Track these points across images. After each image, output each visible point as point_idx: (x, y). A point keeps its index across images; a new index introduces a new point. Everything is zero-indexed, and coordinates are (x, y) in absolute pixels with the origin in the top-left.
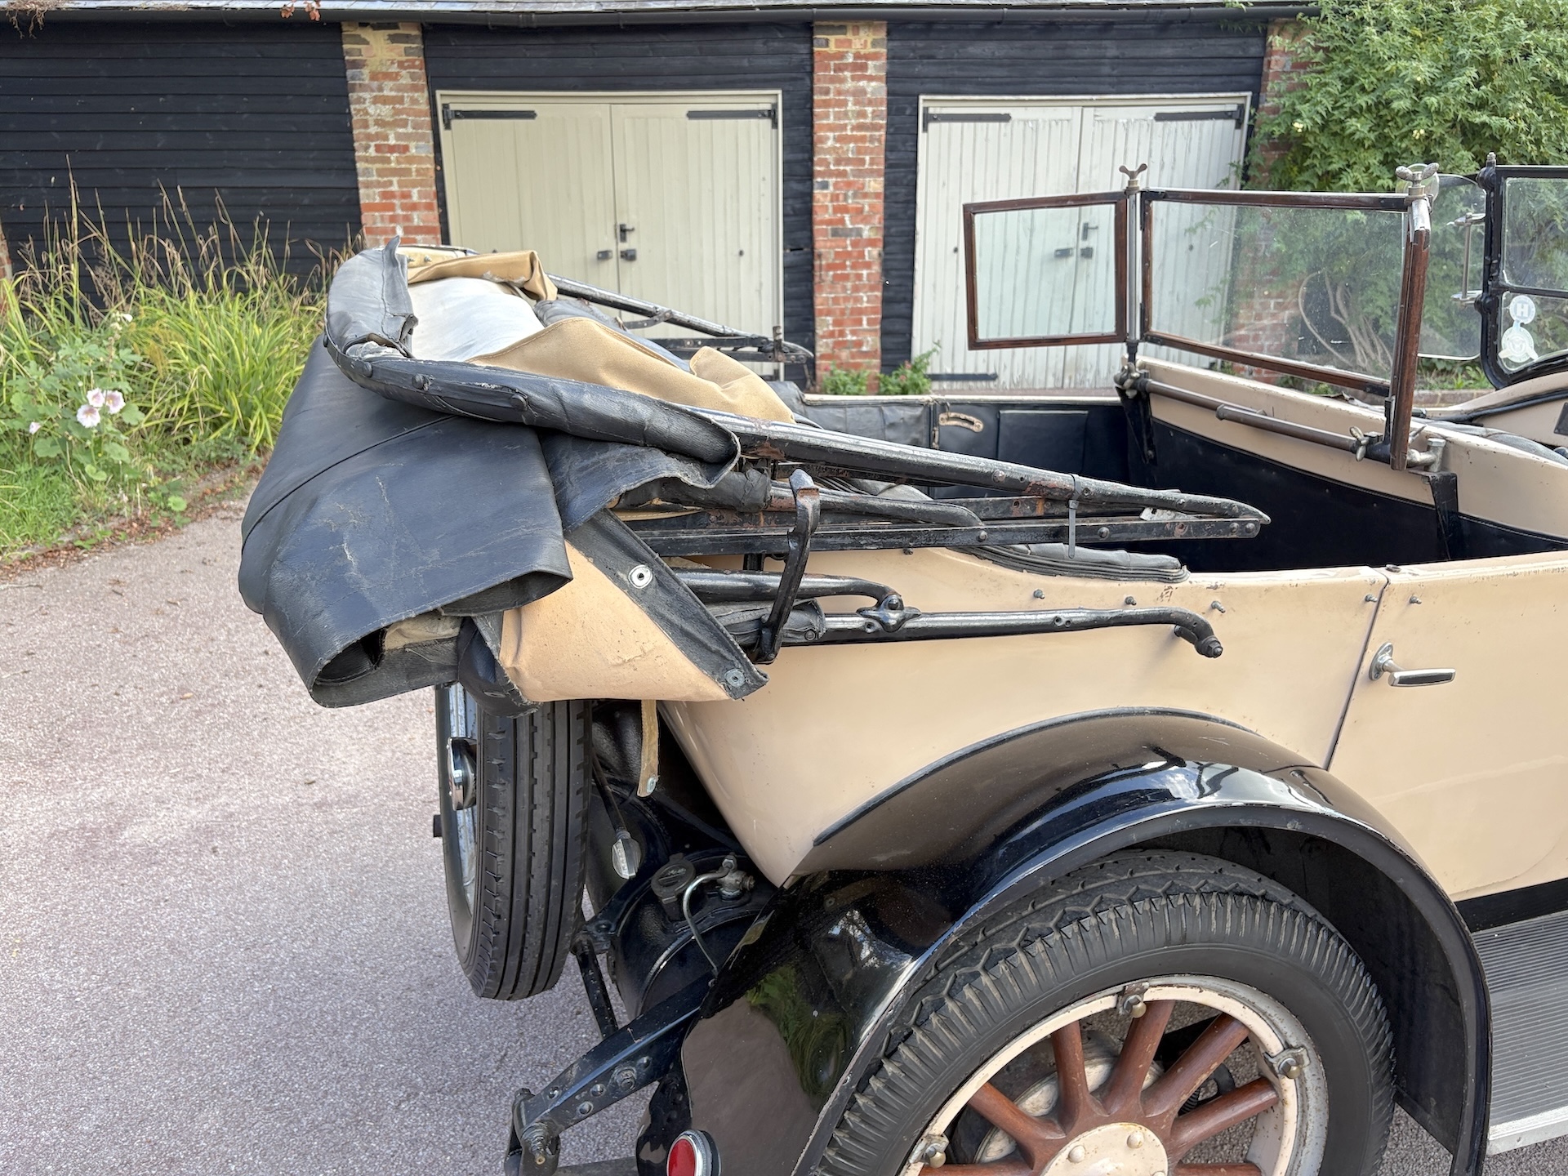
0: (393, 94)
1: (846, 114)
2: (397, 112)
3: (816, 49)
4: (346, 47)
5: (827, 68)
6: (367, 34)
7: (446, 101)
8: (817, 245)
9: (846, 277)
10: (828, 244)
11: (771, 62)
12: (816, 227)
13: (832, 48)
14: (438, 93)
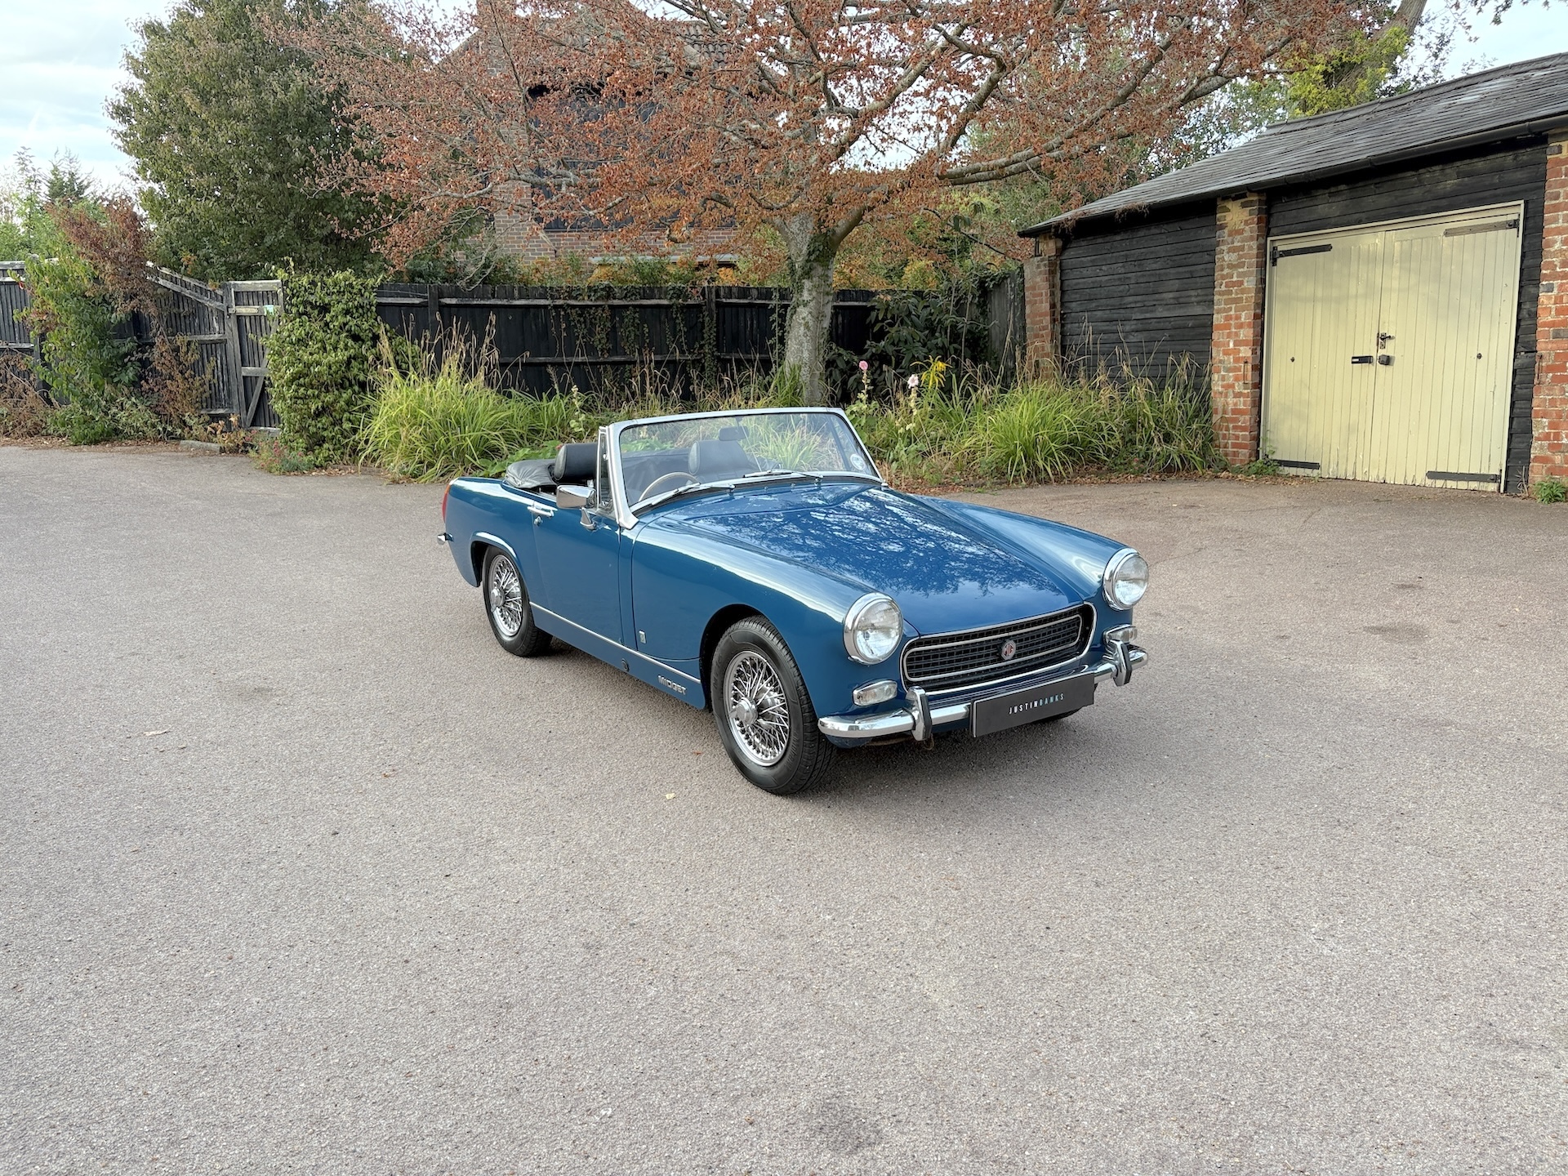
0: (1239, 244)
2: (1240, 257)
3: (1548, 157)
4: (1218, 215)
5: (1559, 174)
6: (1230, 205)
7: (1276, 244)
8: (1538, 348)
9: (1565, 379)
10: (1550, 346)
11: (1519, 175)
12: (1539, 329)
13: (1565, 154)
14: (1269, 239)
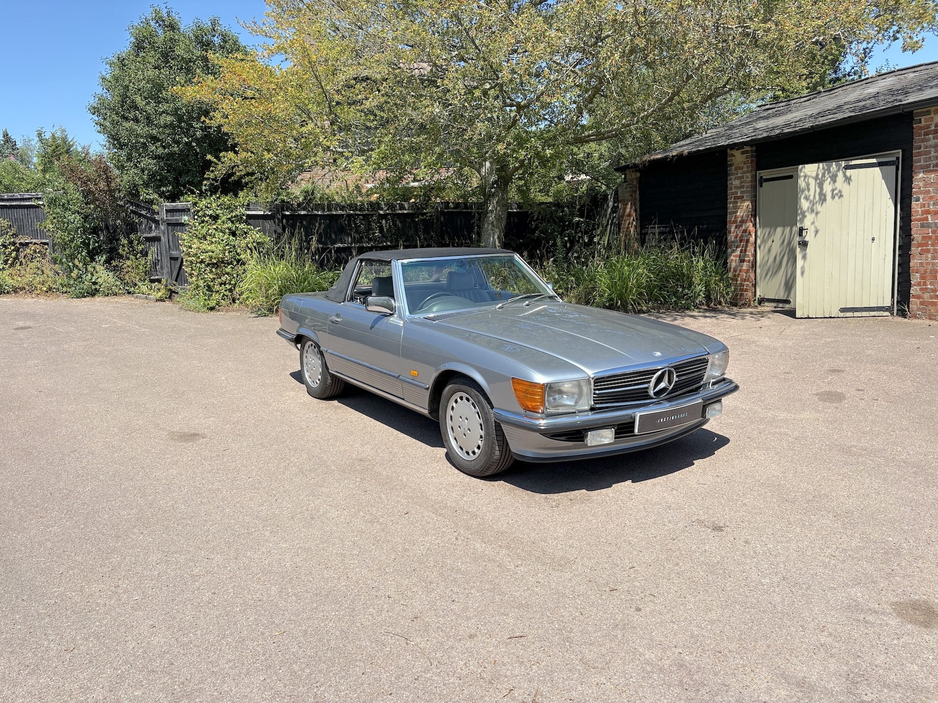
0: (741, 175)
1: (930, 158)
2: (741, 182)
3: (914, 126)
4: (728, 159)
5: (920, 135)
6: (734, 152)
7: (762, 175)
8: (912, 233)
9: (928, 251)
10: (919, 232)
12: (912, 223)
13: (923, 123)
14: (758, 172)
